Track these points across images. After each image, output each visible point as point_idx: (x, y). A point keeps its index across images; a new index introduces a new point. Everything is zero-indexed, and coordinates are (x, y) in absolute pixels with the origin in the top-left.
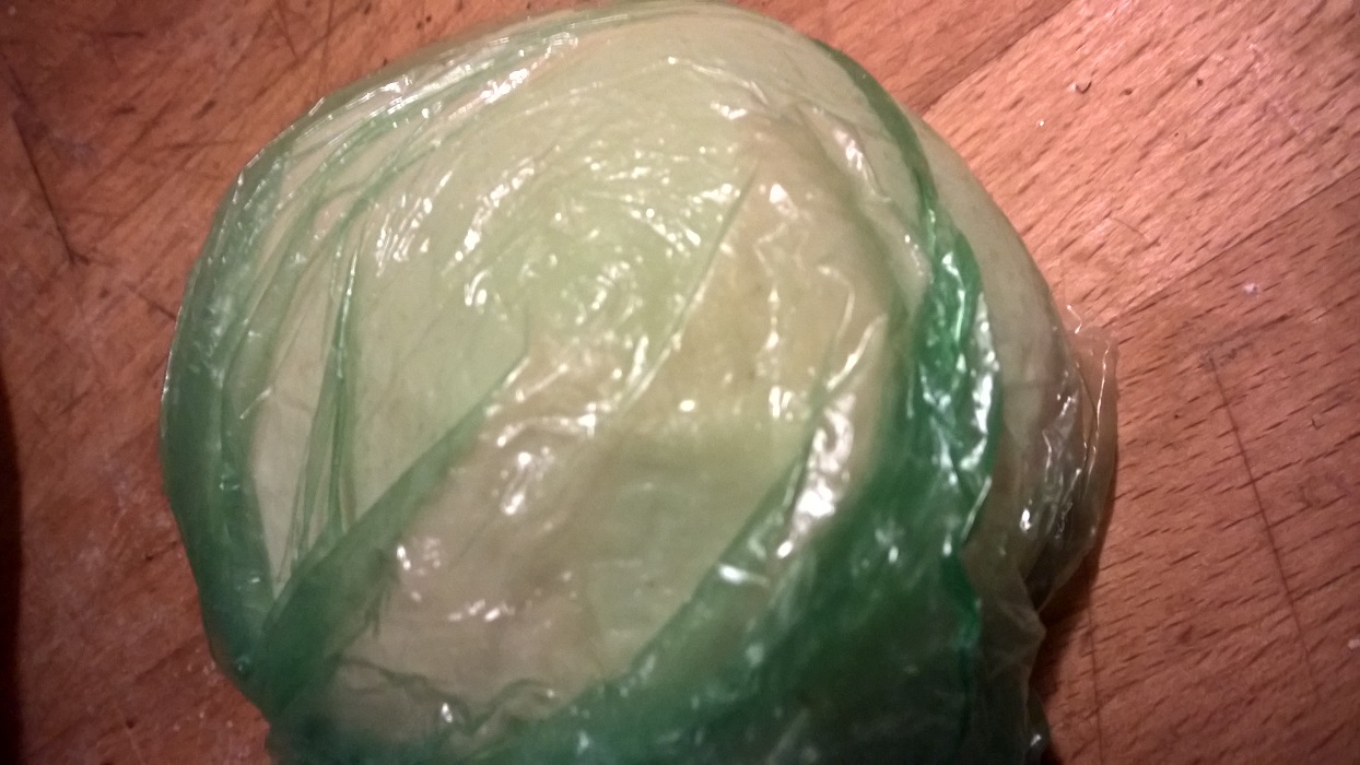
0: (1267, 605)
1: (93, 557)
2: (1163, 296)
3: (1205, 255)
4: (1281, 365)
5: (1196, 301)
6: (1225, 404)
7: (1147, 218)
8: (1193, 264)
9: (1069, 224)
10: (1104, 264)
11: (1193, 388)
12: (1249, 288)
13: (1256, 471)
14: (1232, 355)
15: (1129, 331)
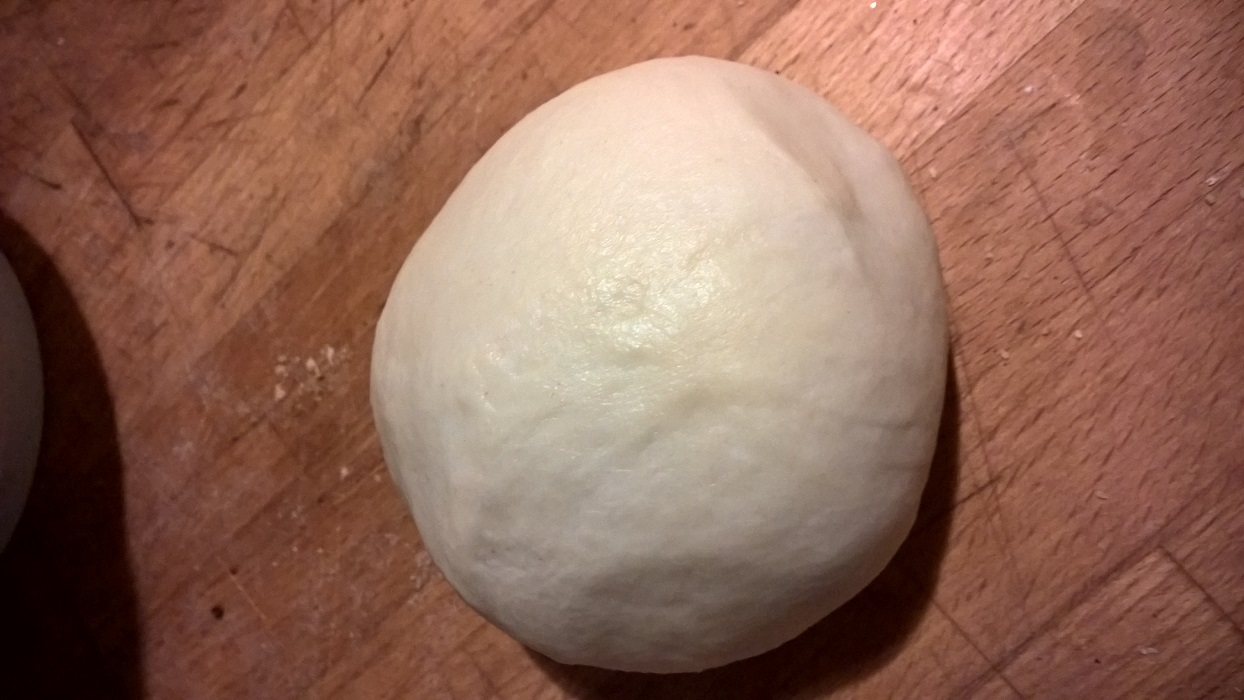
0: (1072, 295)
2: (972, 105)
3: (996, 74)
4: (1057, 136)
5: (997, 105)
6: (1024, 168)
7: (954, 56)
8: (990, 80)
9: (903, 67)
10: (932, 92)
11: (1002, 161)
12: (1028, 89)
13: (1052, 209)
14: (1024, 135)
15: (954, 132)
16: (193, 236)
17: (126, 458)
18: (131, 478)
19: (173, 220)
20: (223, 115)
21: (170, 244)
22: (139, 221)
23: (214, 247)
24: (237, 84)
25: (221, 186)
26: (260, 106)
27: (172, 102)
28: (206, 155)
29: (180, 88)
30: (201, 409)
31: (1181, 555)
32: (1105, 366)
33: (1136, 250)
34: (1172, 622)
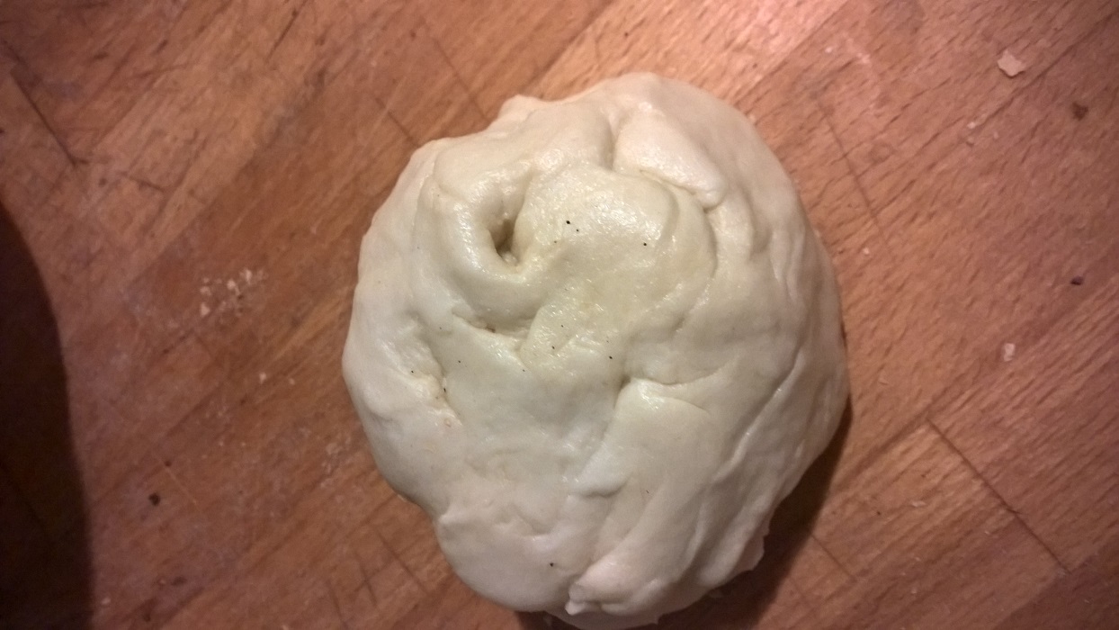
0: (863, 218)
1: (122, 360)
2: (785, 63)
3: (803, 37)
4: (852, 89)
5: (803, 63)
6: (825, 116)
7: (770, 21)
8: (800, 41)
9: (728, 32)
10: (751, 51)
11: (807, 111)
12: (829, 50)
13: (846, 149)
14: (825, 88)
15: (769, 86)
16: (124, 174)
17: (70, 370)
18: (74, 386)
19: (106, 160)
20: (149, 67)
21: (103, 182)
22: (74, 161)
23: (143, 184)
24: (161, 40)
25: (147, 130)
26: (181, 60)
27: (101, 56)
28: (133, 103)
29: (109, 44)
30: (134, 325)
31: (943, 427)
32: (886, 277)
33: (912, 182)
34: (936, 481)
